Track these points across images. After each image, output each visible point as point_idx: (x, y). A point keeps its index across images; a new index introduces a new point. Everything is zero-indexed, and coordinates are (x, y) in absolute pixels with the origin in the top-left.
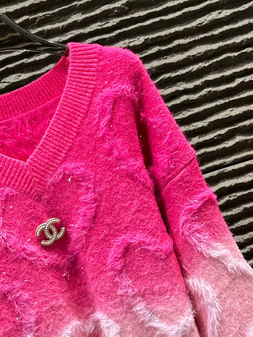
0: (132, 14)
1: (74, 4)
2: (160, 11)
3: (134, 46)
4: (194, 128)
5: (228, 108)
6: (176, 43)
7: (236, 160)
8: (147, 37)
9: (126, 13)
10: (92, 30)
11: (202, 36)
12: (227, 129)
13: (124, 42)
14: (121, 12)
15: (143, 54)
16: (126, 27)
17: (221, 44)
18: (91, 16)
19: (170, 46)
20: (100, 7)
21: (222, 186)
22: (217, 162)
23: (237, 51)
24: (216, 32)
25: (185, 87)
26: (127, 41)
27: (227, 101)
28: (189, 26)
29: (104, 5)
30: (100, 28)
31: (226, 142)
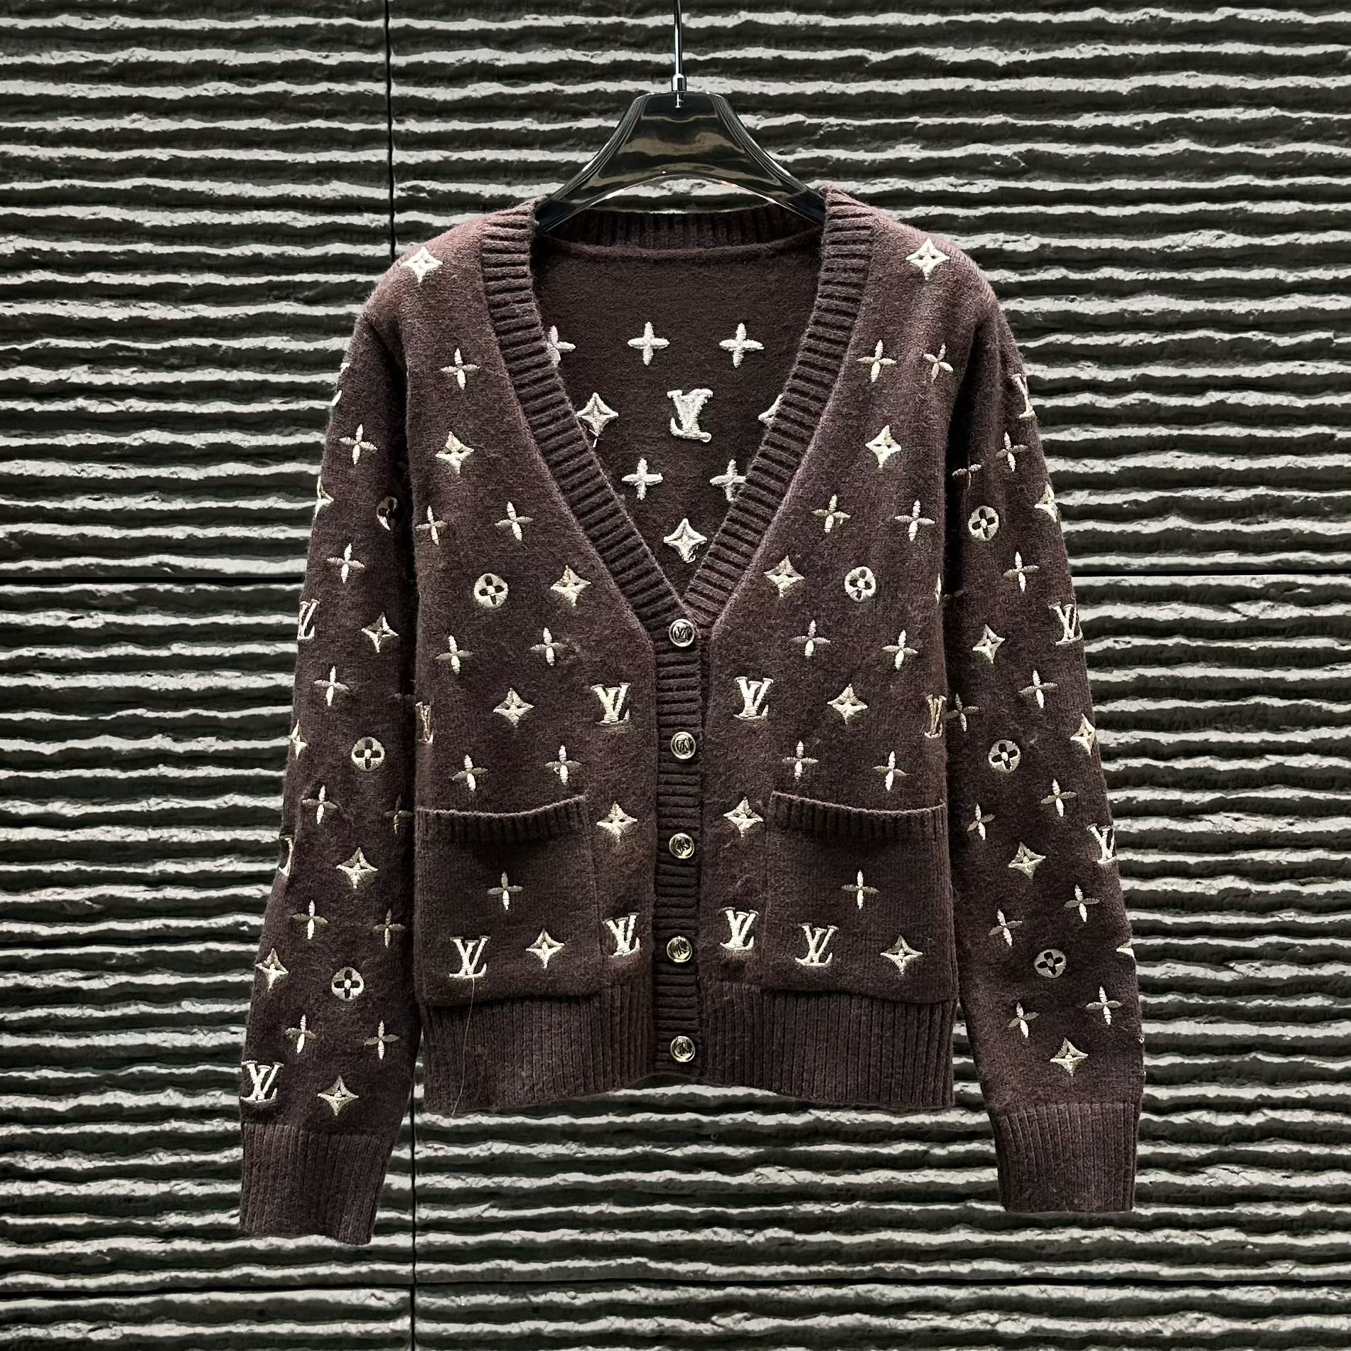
0: (1030, 180)
1: (911, 120)
2: (1092, 192)
3: (1014, 251)
4: (1086, 470)
5: (1172, 449)
6: (1106, 272)
7: (1153, 565)
8: (1046, 241)
9: (1017, 174)
10: (933, 189)
11: (1166, 275)
12: (1156, 494)
13: (994, 236)
14: (1008, 169)
15: (1026, 274)
16: (1008, 204)
17: (1201, 305)
18: (941, 159)
19: (1090, 276)
20: (965, 144)
21: (1107, 614)
22: (1112, 560)
23: (1230, 331)
24: (1200, 276)
25: (1093, 375)
26: (1001, 236)
27: (1175, 432)
28: (1144, 244)
29: (974, 142)
30: (951, 189)
31: (1145, 522)
